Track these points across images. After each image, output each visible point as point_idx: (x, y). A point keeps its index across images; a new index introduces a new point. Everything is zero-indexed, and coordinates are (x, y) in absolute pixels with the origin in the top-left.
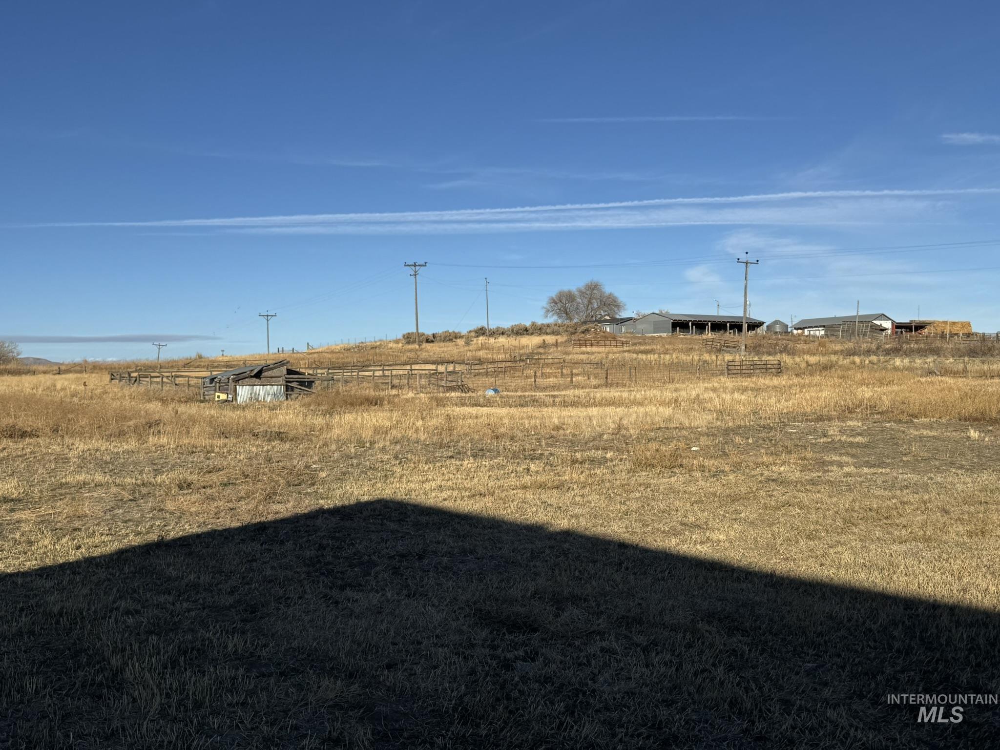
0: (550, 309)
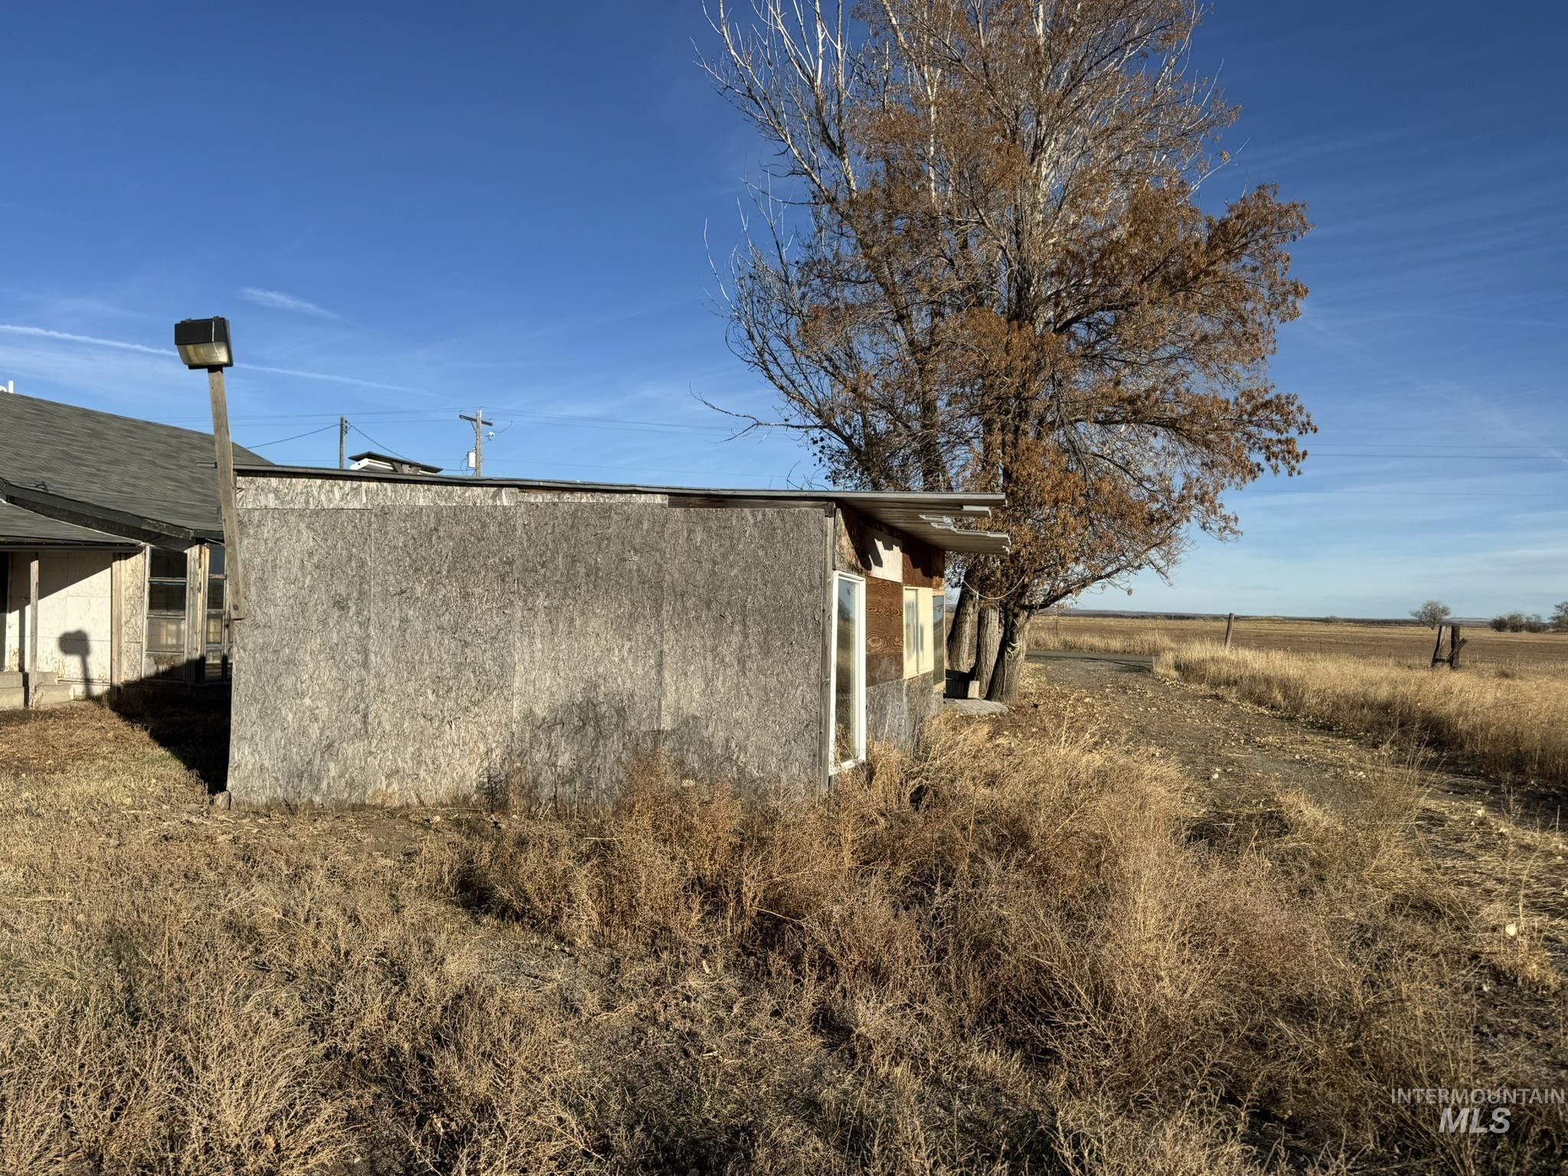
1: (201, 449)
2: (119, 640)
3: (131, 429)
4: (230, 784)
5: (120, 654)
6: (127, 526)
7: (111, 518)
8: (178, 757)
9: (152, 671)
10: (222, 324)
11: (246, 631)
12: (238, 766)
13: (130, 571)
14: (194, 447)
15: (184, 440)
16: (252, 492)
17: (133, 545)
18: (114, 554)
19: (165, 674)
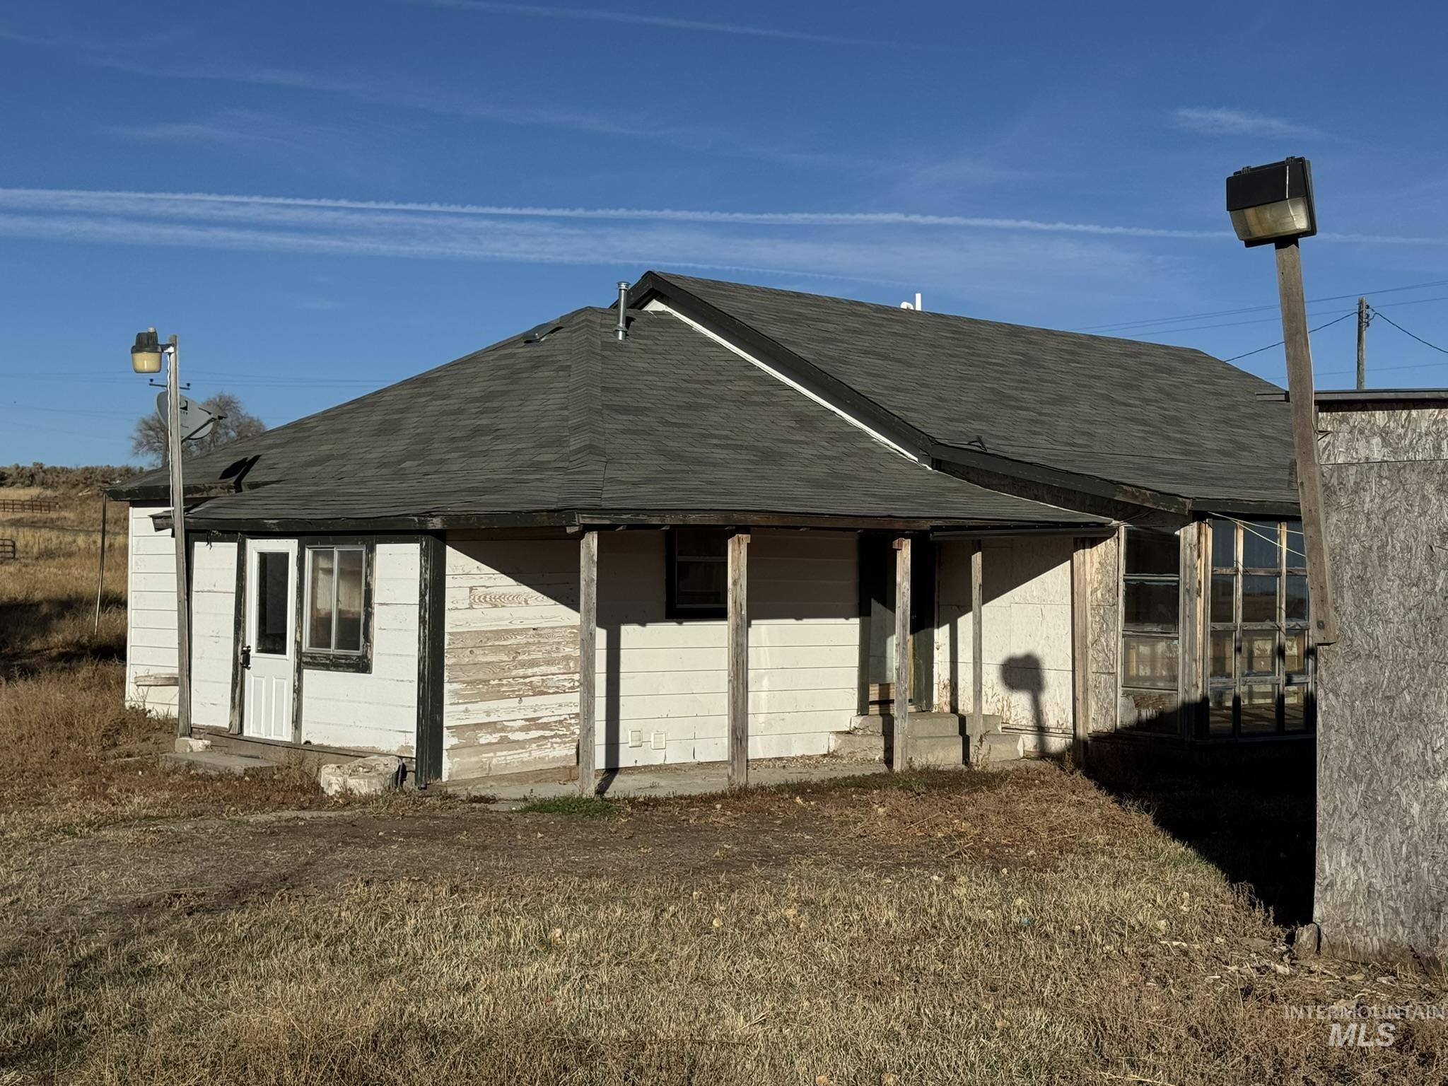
0: (145, 441)
1: (1170, 371)
2: (1085, 671)
3: (1072, 348)
4: (1317, 913)
5: (1086, 691)
6: (1093, 497)
7: (1071, 485)
8: (1210, 860)
9: (1131, 718)
10: (1299, 166)
11: (1338, 664)
12: (1331, 885)
13: (1097, 565)
14: (1159, 369)
15: (1145, 359)
16: (1344, 435)
17: (1102, 525)
18: (1076, 539)
19: (1150, 722)
